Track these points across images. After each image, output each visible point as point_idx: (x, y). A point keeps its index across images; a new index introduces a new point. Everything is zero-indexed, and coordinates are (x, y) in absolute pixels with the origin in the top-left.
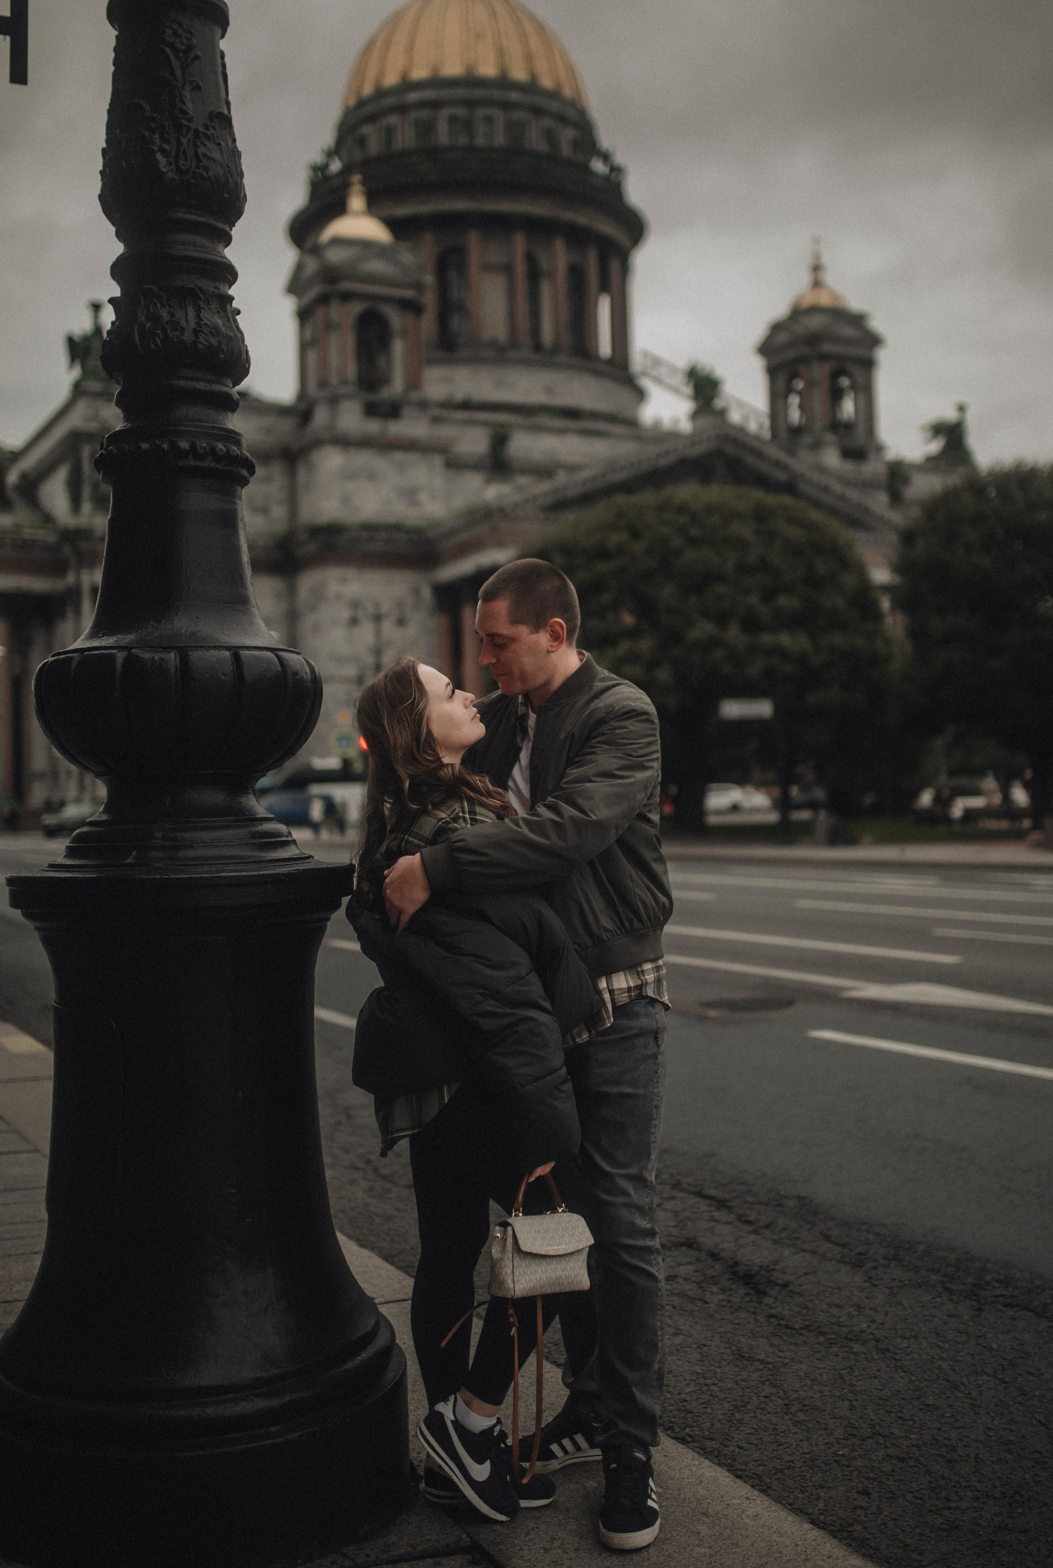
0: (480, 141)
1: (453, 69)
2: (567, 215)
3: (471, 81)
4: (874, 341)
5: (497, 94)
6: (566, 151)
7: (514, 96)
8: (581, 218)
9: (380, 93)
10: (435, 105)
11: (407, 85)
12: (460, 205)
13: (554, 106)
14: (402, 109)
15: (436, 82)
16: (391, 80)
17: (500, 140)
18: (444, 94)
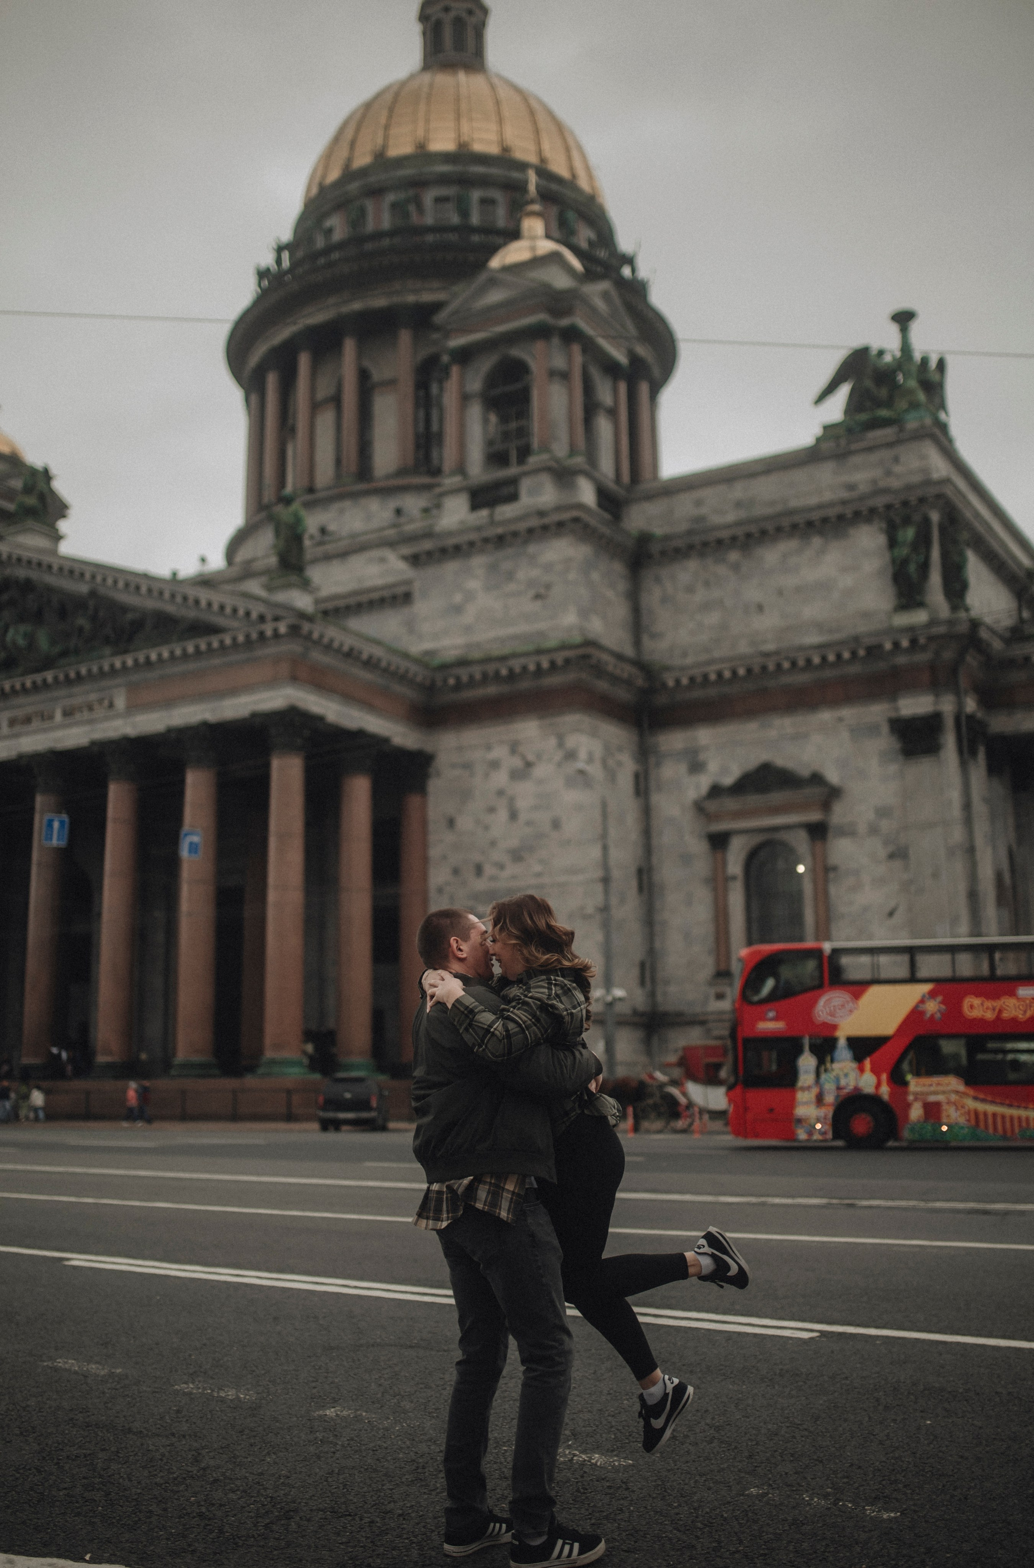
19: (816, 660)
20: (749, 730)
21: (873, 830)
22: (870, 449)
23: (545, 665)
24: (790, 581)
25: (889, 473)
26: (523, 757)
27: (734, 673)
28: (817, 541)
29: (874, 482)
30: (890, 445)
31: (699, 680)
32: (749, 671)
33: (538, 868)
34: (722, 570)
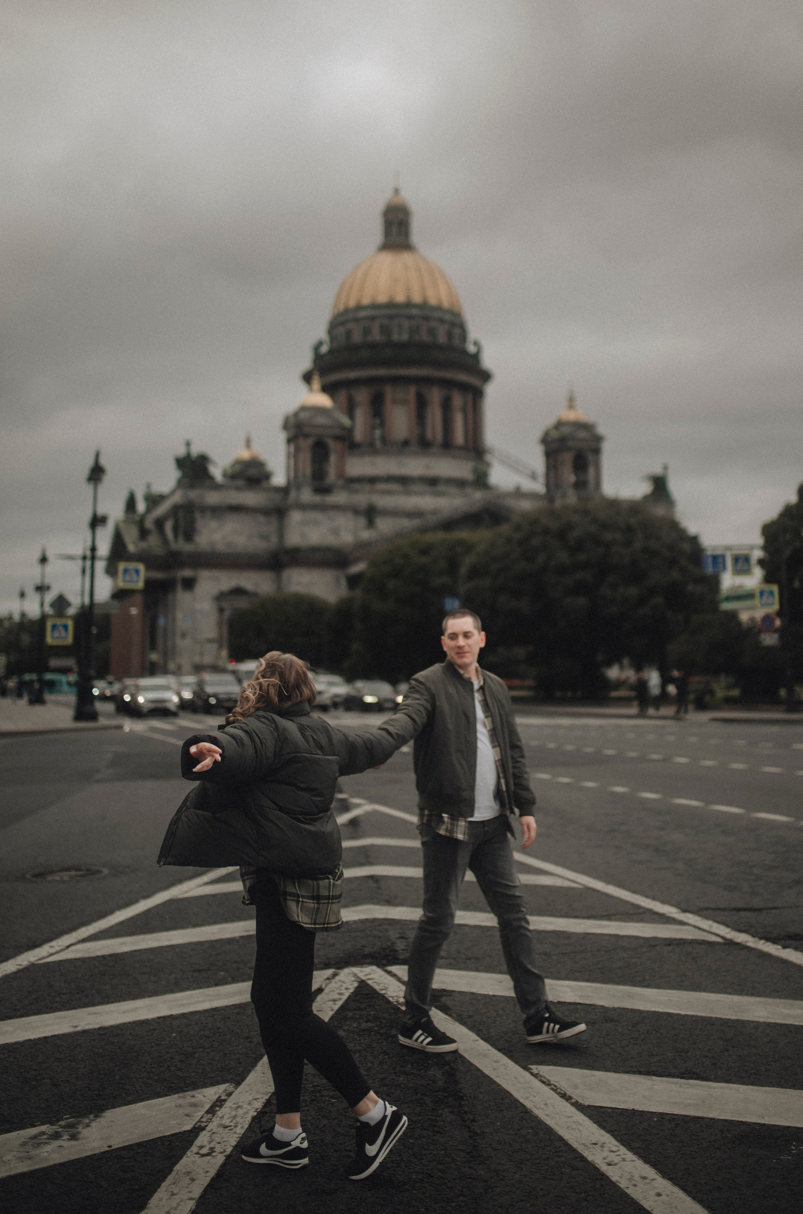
0: (395, 337)
1: (382, 299)
2: (440, 374)
3: (391, 305)
4: (598, 439)
5: (404, 311)
6: (442, 339)
7: (414, 312)
8: (448, 374)
9: (347, 311)
10: (372, 318)
11: (359, 307)
12: (382, 372)
13: (437, 315)
14: (356, 320)
15: (374, 306)
16: (352, 304)
17: (405, 337)
18: (377, 312)
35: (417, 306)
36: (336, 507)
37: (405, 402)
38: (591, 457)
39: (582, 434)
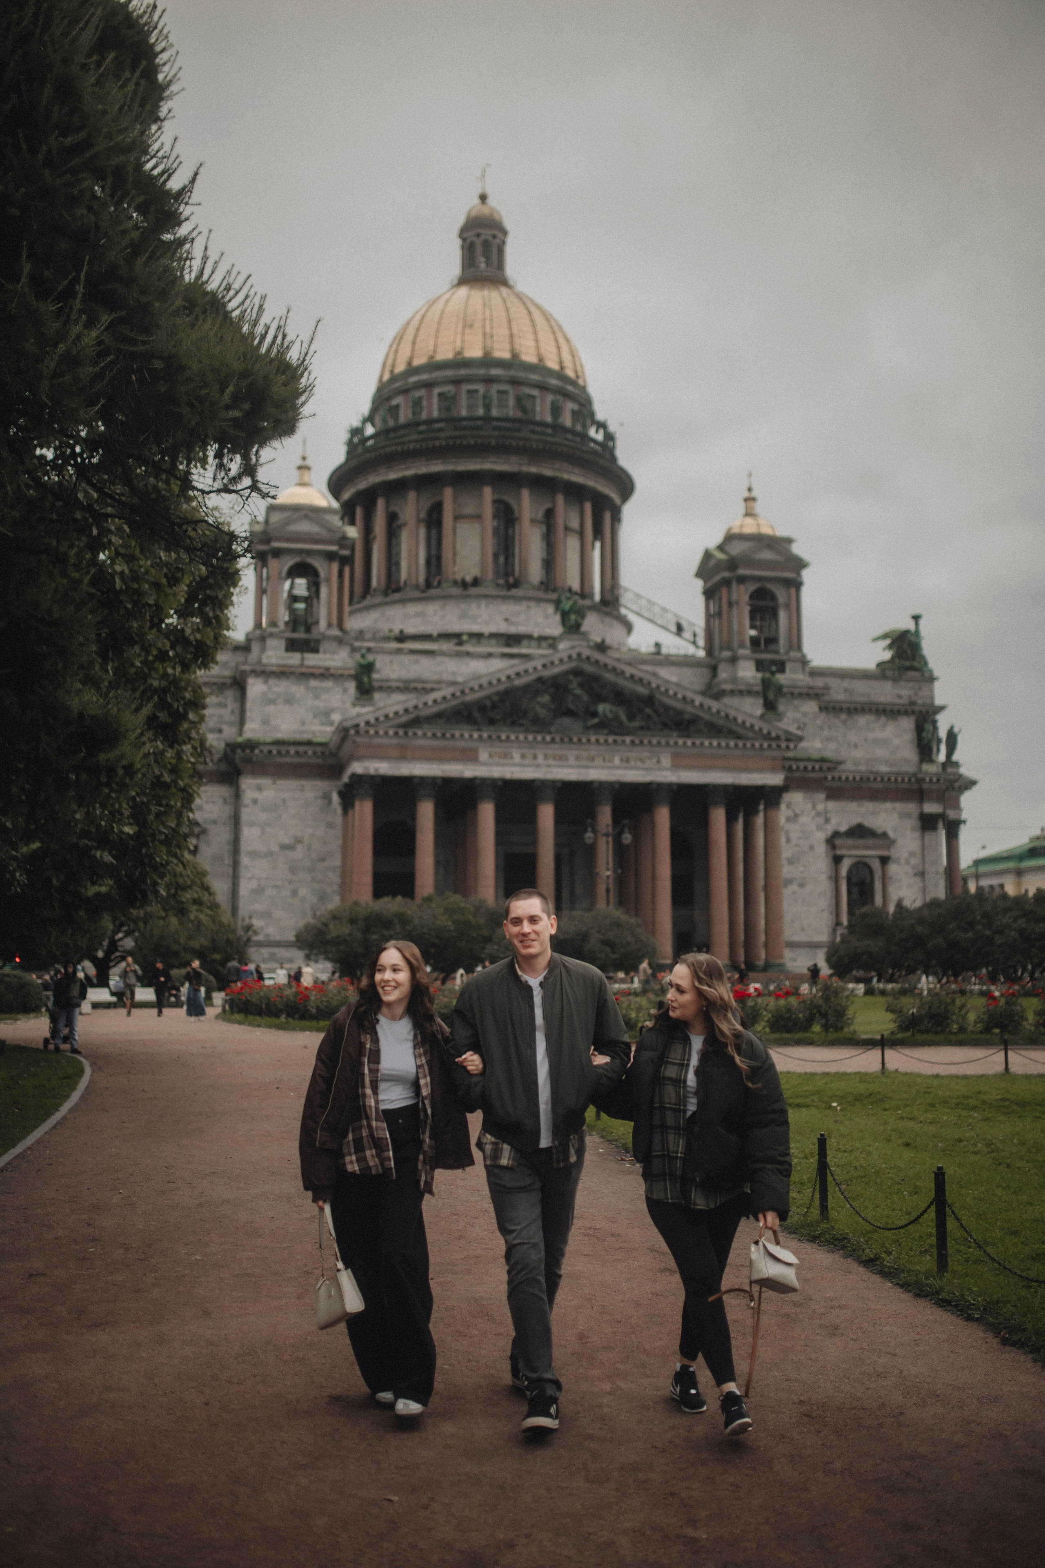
0: (462, 412)
1: (445, 354)
2: (533, 470)
3: (460, 362)
4: (797, 564)
5: (482, 372)
6: (541, 414)
7: (495, 372)
8: (548, 470)
9: (394, 378)
10: (428, 385)
11: (412, 370)
12: (439, 467)
13: (534, 377)
15: (434, 366)
16: (401, 367)
17: (479, 410)
18: (437, 375)
19: (893, 779)
20: (853, 806)
21: (908, 862)
22: (909, 681)
23: (810, 767)
24: (871, 736)
25: (916, 694)
26: (794, 811)
27: (854, 778)
28: (883, 719)
29: (910, 697)
30: (918, 681)
31: (837, 778)
32: (861, 779)
33: (801, 869)
34: (837, 721)
35: (500, 363)
36: (325, 674)
37: (478, 517)
38: (781, 595)
39: (767, 555)
